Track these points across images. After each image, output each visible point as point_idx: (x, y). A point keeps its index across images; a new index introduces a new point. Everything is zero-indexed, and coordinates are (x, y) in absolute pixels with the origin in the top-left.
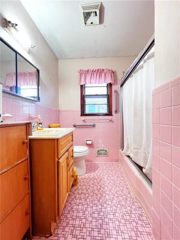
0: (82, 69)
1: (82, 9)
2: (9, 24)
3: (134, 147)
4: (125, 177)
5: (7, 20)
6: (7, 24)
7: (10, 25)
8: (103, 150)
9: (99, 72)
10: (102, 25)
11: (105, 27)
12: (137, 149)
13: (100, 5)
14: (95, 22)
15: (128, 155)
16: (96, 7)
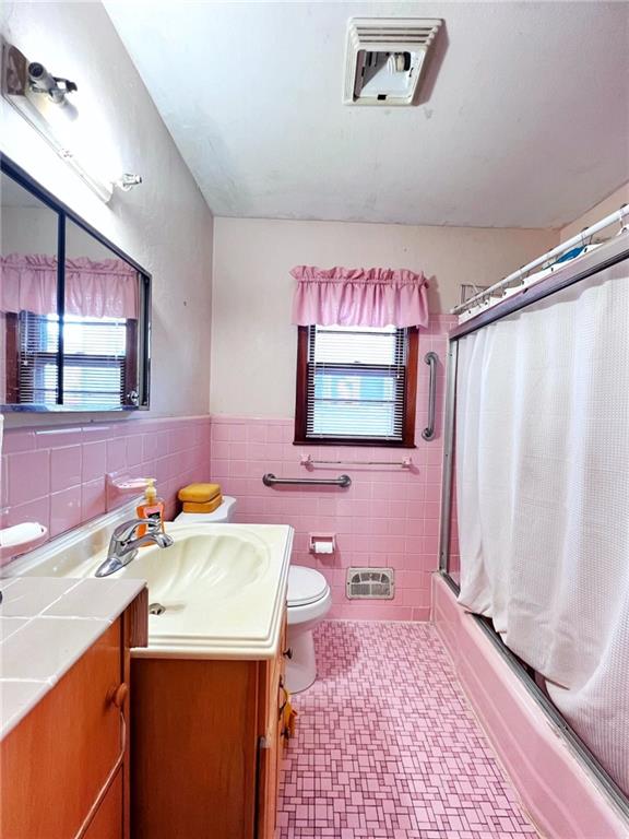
0: (308, 265)
1: (356, 39)
2: (33, 79)
3: (515, 596)
4: (465, 696)
5: (25, 60)
6: (23, 79)
7: (40, 84)
8: (375, 577)
9: (376, 282)
10: (421, 107)
11: (429, 117)
12: (529, 606)
13: (435, 30)
14: (394, 96)
15: (478, 612)
16: (416, 36)
